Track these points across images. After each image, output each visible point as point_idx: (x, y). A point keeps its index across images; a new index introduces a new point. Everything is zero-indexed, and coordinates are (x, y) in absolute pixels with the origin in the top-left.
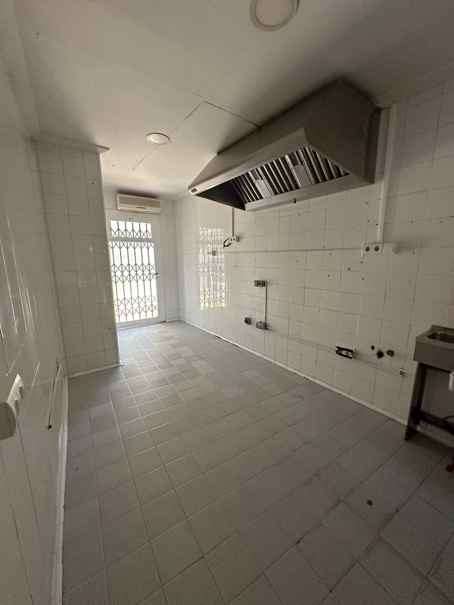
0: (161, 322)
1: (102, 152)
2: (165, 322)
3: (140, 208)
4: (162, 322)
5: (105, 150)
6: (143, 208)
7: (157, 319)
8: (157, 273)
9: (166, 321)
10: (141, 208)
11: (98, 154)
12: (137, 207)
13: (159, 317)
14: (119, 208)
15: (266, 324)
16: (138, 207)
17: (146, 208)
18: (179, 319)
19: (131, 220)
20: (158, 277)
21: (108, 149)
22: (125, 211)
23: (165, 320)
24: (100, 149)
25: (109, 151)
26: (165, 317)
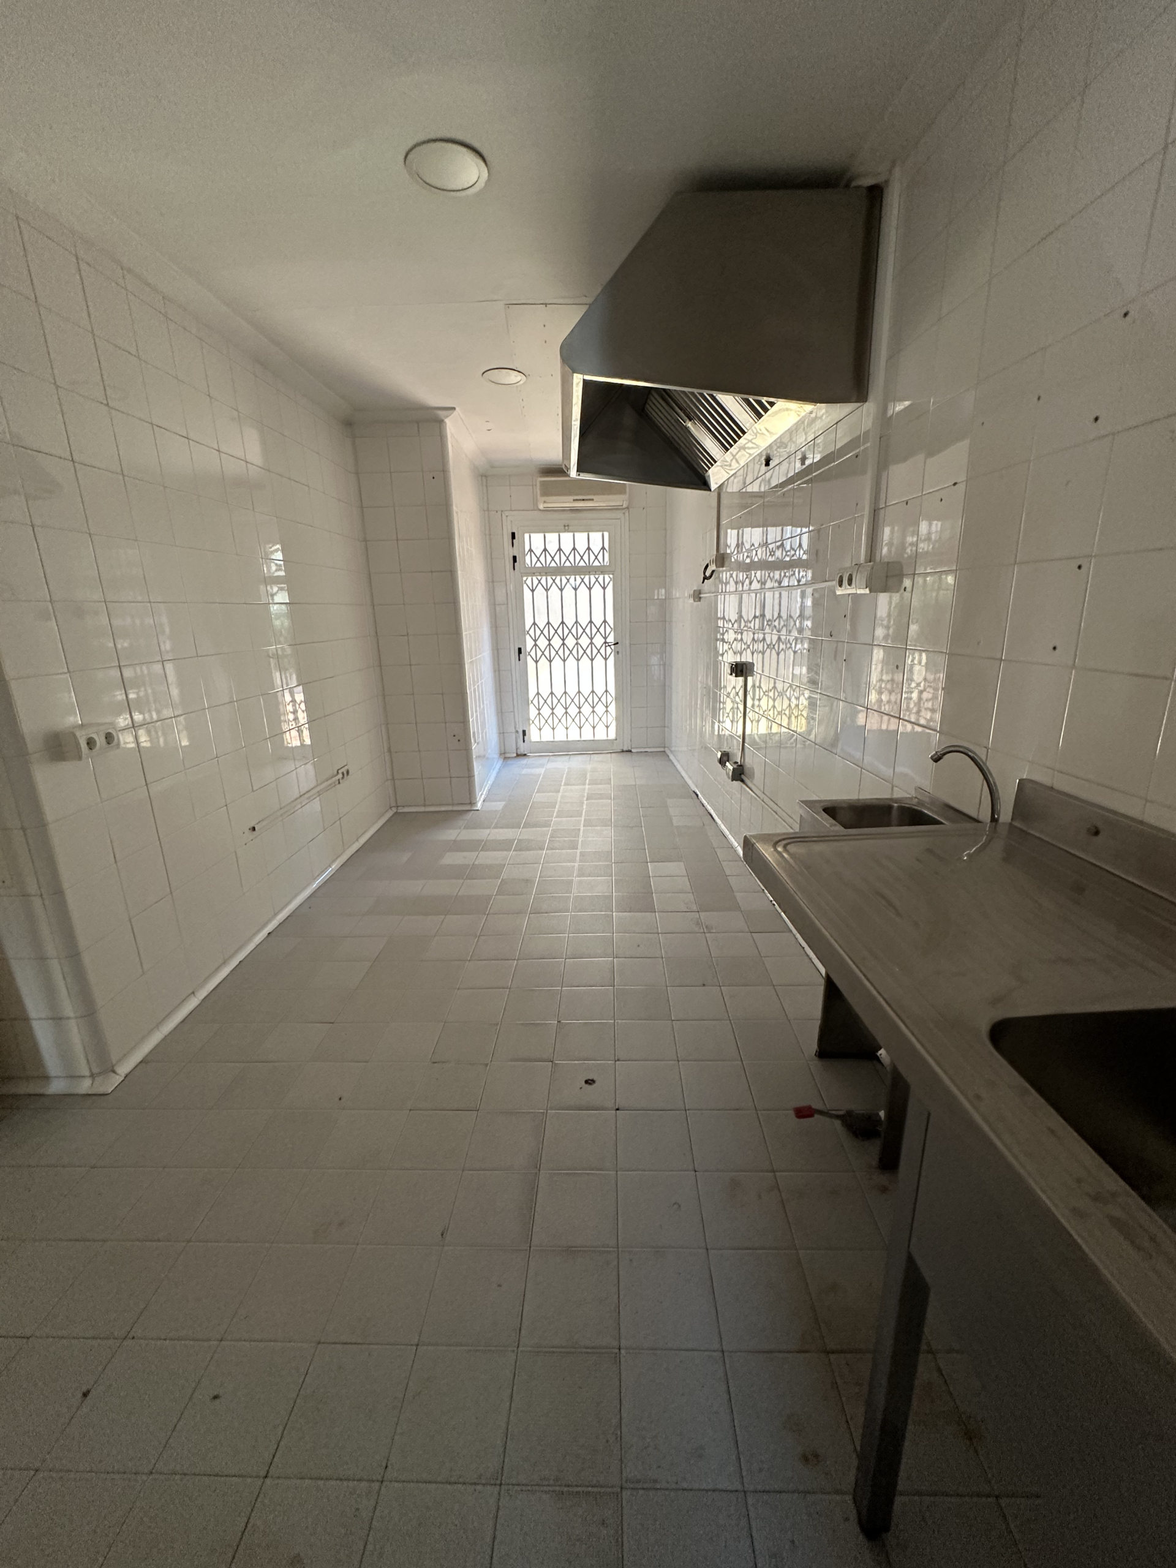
0: (620, 751)
1: (447, 417)
2: (630, 751)
3: (580, 500)
4: (623, 751)
5: (451, 412)
6: (587, 500)
7: (613, 743)
8: (617, 643)
9: (633, 750)
10: (583, 500)
11: (441, 422)
12: (574, 500)
13: (616, 740)
14: (541, 507)
15: (743, 769)
16: (577, 500)
17: (593, 500)
18: (662, 749)
19: (567, 528)
20: (618, 652)
21: (454, 409)
22: (553, 511)
23: (630, 748)
24: (441, 413)
25: (455, 413)
26: (631, 741)
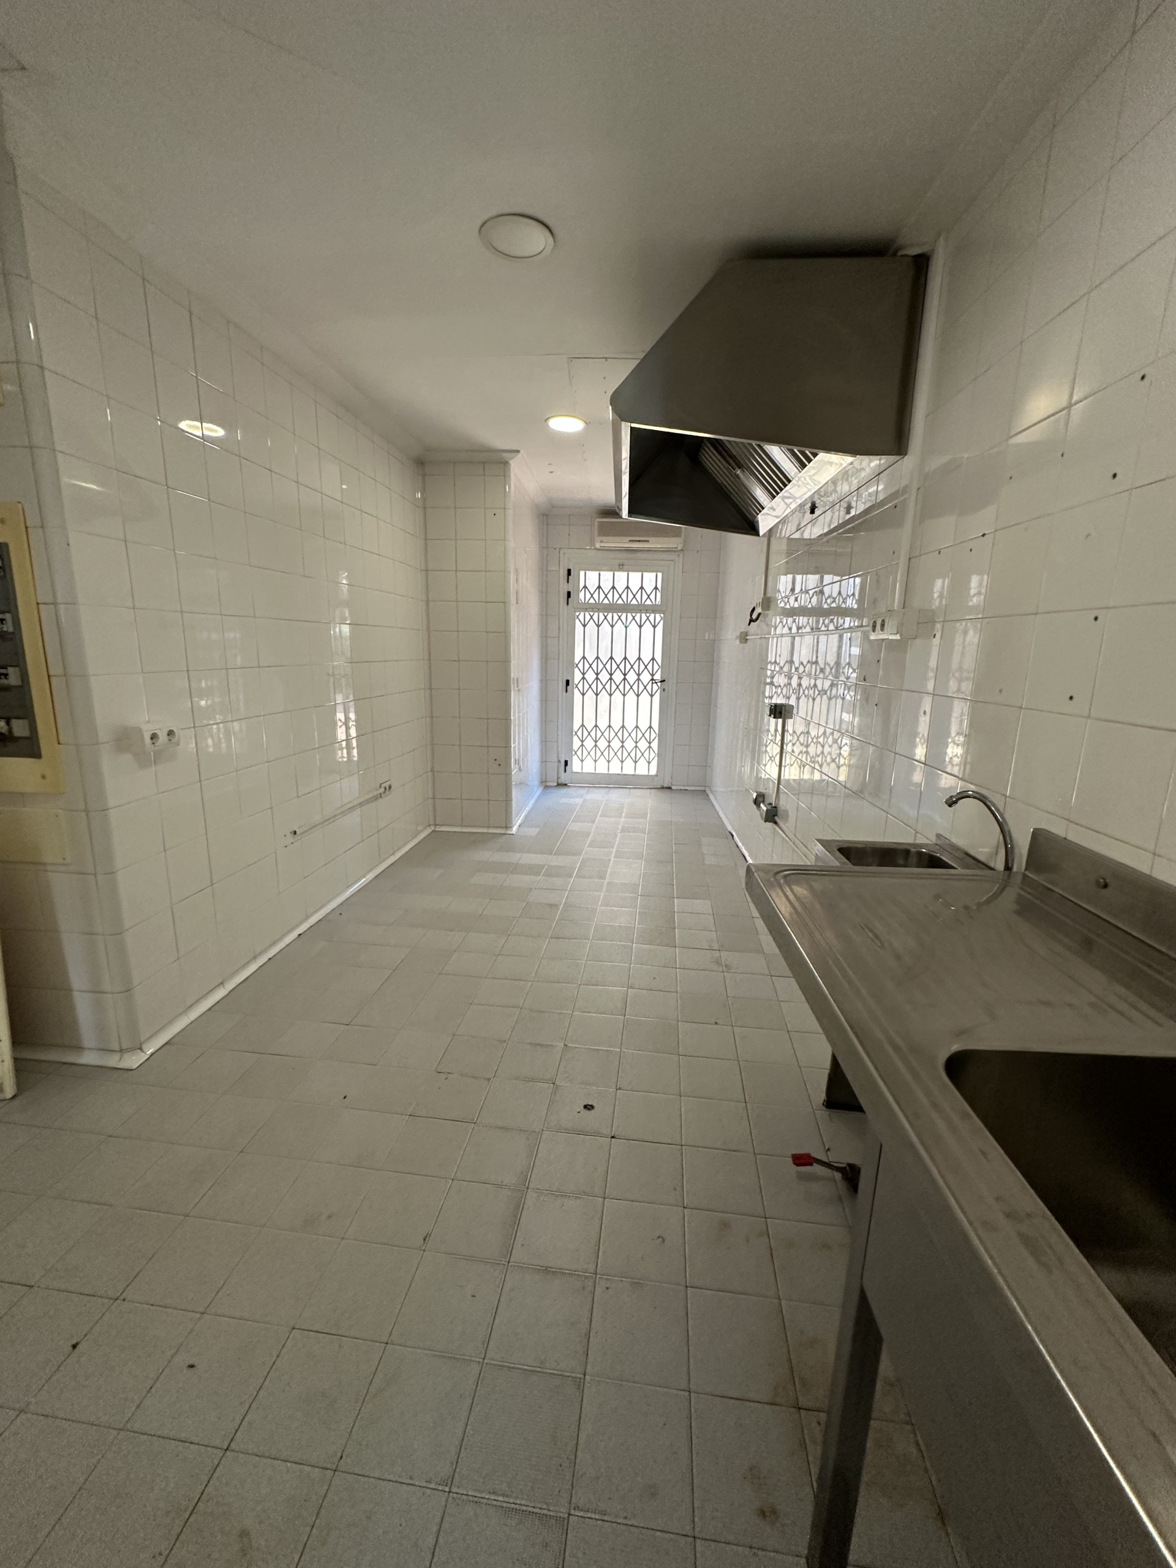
0: (660, 787)
1: (512, 459)
2: (670, 788)
3: (636, 541)
4: (663, 788)
5: (514, 454)
6: (642, 541)
7: (653, 779)
8: (664, 681)
9: (673, 788)
10: (639, 541)
11: (506, 463)
12: (630, 541)
13: (657, 776)
14: (598, 546)
15: (777, 811)
16: (633, 541)
17: (648, 541)
18: (703, 789)
19: (621, 567)
20: (664, 690)
21: (518, 451)
22: (610, 550)
23: (670, 785)
24: (506, 456)
25: (519, 455)
26: (672, 778)
